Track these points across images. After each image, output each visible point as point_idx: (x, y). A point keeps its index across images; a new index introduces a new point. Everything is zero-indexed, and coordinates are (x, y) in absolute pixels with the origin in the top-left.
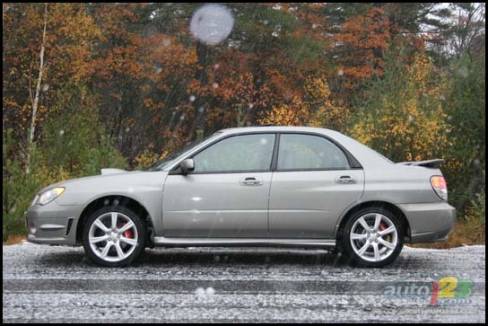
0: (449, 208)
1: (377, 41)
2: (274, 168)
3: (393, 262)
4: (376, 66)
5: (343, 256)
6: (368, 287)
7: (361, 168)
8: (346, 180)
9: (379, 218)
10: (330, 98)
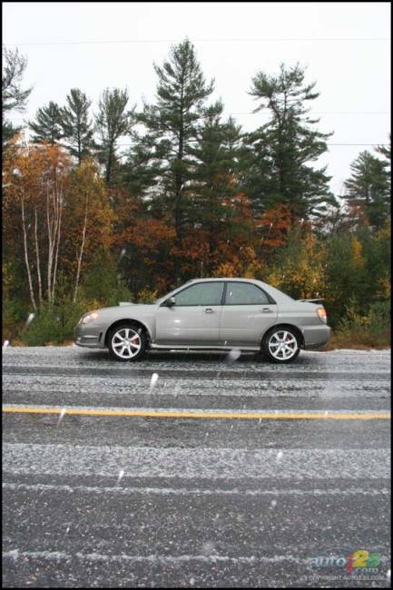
0: (328, 328)
1: (283, 224)
2: (223, 303)
3: (295, 360)
4: (283, 239)
5: (264, 356)
6: (279, 376)
7: (275, 303)
8: (266, 311)
9: (286, 333)
10: (256, 259)
